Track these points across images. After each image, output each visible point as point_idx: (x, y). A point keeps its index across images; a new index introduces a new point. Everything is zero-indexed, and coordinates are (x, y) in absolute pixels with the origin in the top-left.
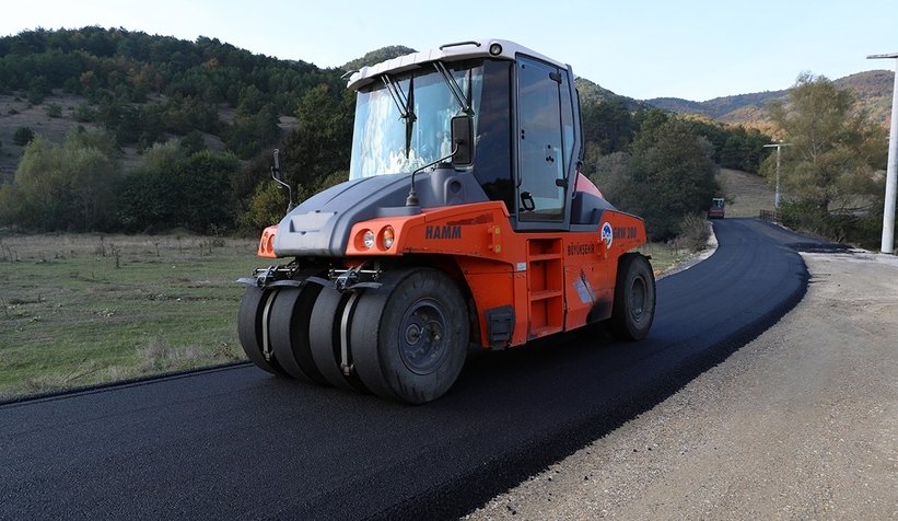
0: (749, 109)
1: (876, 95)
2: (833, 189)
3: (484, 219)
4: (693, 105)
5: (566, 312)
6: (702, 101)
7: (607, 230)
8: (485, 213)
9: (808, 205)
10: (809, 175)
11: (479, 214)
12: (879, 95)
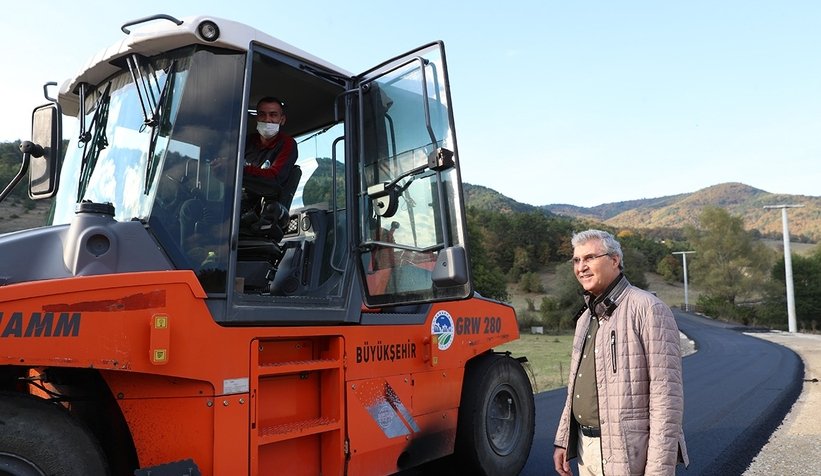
0: (630, 212)
1: (733, 203)
2: (737, 288)
3: (141, 301)
4: (583, 210)
5: (348, 456)
6: (590, 206)
7: (443, 321)
8: (145, 291)
9: (720, 300)
10: (720, 279)
11: (129, 293)
12: (736, 202)
